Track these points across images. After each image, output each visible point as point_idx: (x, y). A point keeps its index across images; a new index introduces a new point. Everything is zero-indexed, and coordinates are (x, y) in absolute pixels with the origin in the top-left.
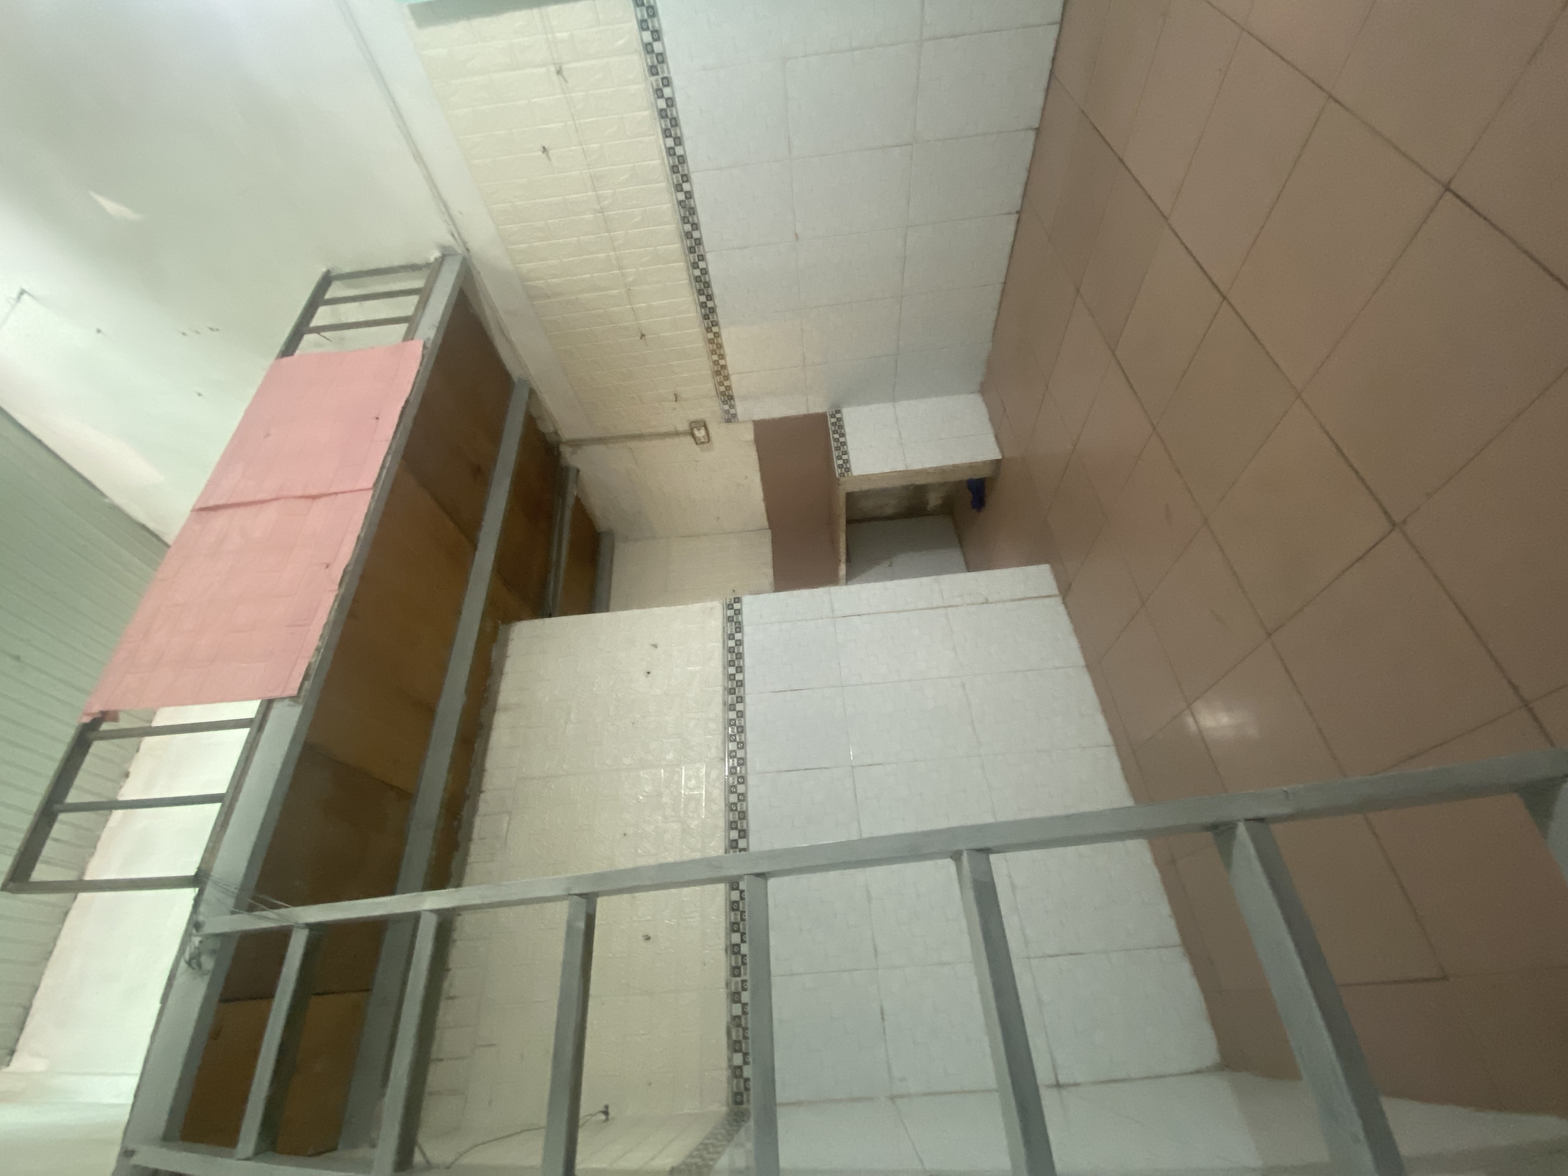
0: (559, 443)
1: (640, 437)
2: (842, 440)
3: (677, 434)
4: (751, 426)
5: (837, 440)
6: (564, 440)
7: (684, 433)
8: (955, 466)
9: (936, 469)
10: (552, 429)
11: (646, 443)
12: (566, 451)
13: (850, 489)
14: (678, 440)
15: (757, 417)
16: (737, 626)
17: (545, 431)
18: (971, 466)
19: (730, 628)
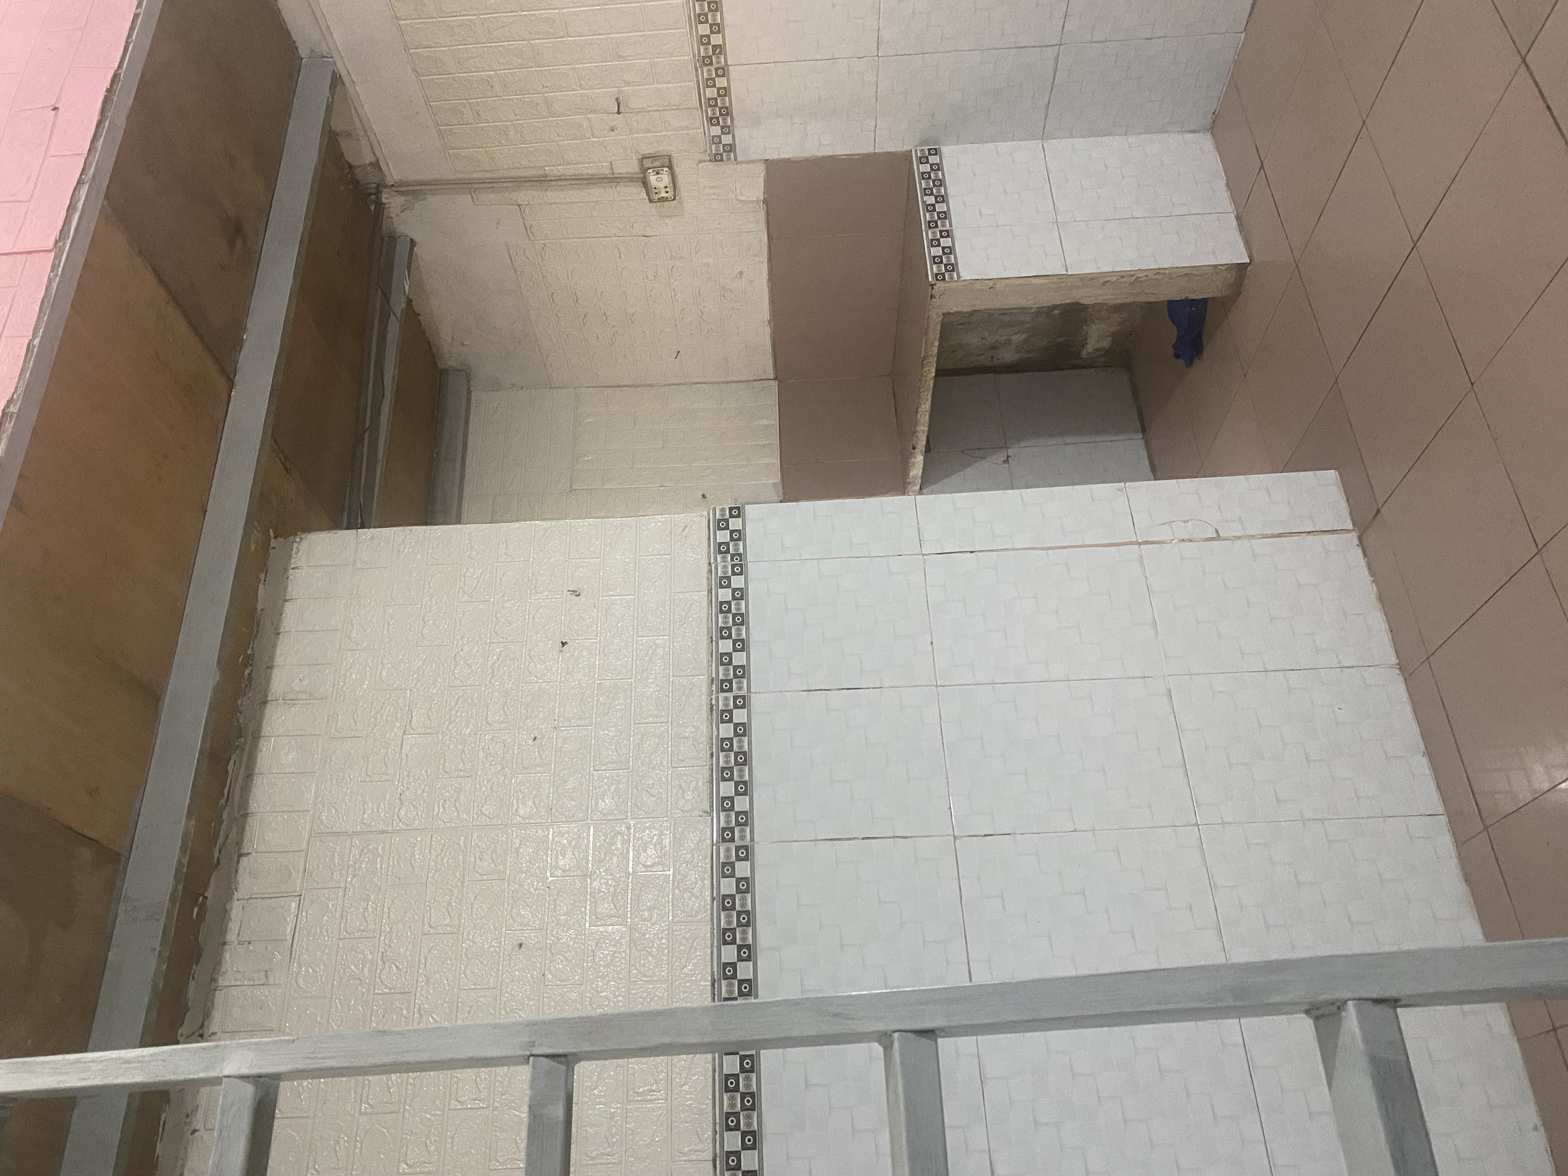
0: (380, 186)
1: (542, 181)
2: (940, 207)
3: (613, 180)
4: (760, 171)
5: (930, 208)
6: (389, 181)
7: (630, 179)
8: (1158, 271)
9: (1122, 275)
10: (369, 159)
11: (552, 195)
12: (393, 202)
13: (954, 305)
14: (611, 193)
15: (773, 156)
16: (736, 562)
17: (354, 162)
18: (1190, 274)
19: (723, 565)
